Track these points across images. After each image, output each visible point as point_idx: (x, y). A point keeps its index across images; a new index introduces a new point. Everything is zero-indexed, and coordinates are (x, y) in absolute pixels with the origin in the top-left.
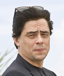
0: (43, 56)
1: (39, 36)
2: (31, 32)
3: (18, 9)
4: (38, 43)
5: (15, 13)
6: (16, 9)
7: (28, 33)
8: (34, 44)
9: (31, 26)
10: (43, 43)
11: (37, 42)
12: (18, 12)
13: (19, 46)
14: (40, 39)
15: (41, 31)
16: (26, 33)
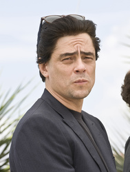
0: (85, 92)
1: (80, 60)
2: (67, 54)
3: (46, 19)
4: (77, 71)
5: (41, 25)
6: (42, 19)
7: (62, 55)
8: (71, 73)
9: (66, 44)
10: (84, 71)
11: (76, 69)
12: (46, 23)
13: (48, 77)
14: (80, 64)
15: (81, 52)
16: (59, 56)
